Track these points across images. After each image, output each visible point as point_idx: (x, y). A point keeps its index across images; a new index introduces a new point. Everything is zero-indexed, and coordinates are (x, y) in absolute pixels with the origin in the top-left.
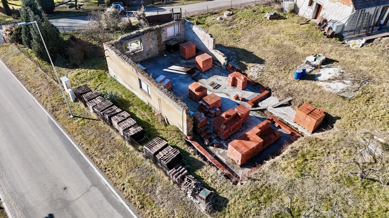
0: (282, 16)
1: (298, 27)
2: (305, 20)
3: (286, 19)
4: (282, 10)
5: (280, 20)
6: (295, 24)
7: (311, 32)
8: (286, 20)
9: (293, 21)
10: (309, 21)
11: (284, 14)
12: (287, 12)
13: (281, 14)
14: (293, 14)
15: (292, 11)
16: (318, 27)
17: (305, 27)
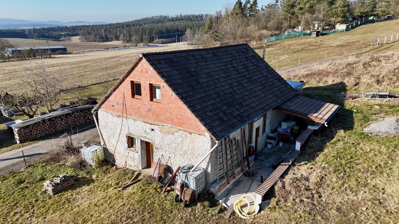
0: (84, 178)
1: (119, 198)
2: (129, 175)
3: (93, 181)
4: (82, 164)
5: (78, 189)
6: (111, 191)
7: (149, 202)
8: (92, 185)
9: (106, 183)
10: (139, 174)
11: (88, 173)
12: (94, 167)
13: (82, 174)
14: (105, 168)
15: (103, 161)
16: (159, 186)
17: (134, 193)
